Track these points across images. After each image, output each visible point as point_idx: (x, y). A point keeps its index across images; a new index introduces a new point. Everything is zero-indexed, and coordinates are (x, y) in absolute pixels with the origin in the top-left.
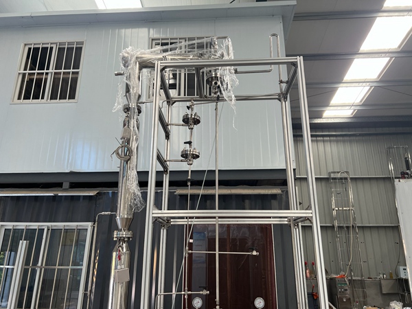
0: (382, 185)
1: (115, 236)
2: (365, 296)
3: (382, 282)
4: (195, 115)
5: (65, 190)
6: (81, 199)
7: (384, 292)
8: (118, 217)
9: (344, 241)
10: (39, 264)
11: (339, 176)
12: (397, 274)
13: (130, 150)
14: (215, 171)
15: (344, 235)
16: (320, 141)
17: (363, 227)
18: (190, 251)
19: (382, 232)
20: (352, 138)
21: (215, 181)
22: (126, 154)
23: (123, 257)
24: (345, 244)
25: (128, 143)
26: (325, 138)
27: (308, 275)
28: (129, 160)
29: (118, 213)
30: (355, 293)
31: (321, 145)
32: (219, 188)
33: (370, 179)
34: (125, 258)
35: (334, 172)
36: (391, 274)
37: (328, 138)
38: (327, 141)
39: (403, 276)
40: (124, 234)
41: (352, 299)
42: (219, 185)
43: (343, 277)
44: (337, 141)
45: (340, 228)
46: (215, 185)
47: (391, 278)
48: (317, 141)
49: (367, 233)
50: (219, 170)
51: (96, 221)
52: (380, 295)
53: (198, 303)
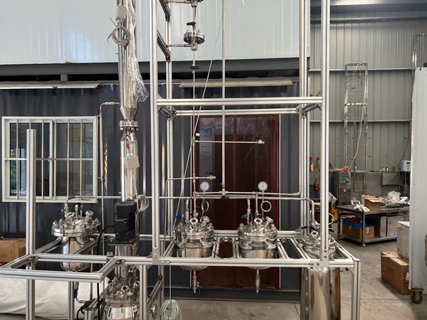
0: (401, 78)
1: (121, 126)
2: (364, 187)
3: (384, 174)
5: (64, 83)
6: (82, 92)
7: (384, 184)
8: (122, 107)
9: (352, 136)
10: (51, 156)
11: (356, 68)
12: (400, 166)
13: (127, 33)
14: (221, 61)
15: (352, 131)
16: (341, 28)
17: (373, 123)
18: (197, 141)
19: (392, 128)
20: (377, 24)
21: (221, 72)
22: (123, 37)
23: (131, 146)
24: (352, 140)
25: (125, 25)
26: (347, 25)
27: (312, 169)
28: (127, 44)
29: (122, 102)
30: (356, 185)
31: (341, 33)
32: (226, 81)
33: (389, 71)
34: (133, 147)
35: (351, 65)
36: (394, 167)
37: (350, 25)
38: (348, 28)
39: (405, 169)
40: (129, 124)
41: (352, 190)
42: (226, 77)
43: (346, 171)
44: (359, 28)
45: (350, 123)
46: (222, 77)
47: (393, 171)
48: (337, 28)
49: (377, 129)
50: (226, 60)
51: (101, 113)
52: (379, 186)
53: (205, 186)
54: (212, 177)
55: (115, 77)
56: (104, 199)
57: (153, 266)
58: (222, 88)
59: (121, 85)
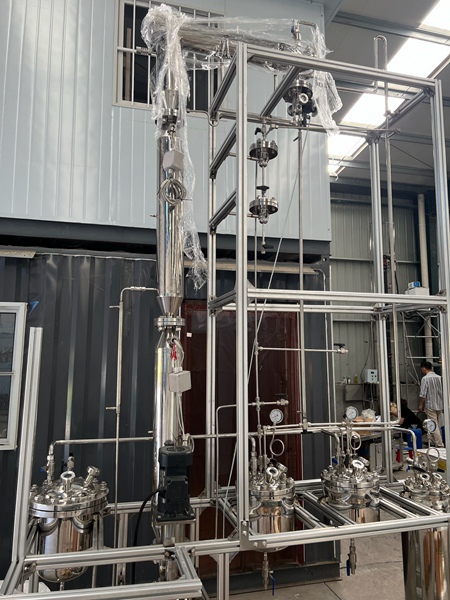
1: (160, 324)
3: (348, 388)
4: (272, 144)
7: (346, 399)
8: (161, 296)
12: (363, 376)
14: (298, 240)
18: (261, 348)
19: (352, 329)
23: (178, 355)
29: (162, 287)
36: (356, 378)
40: (173, 321)
47: (356, 383)
50: (304, 241)
51: (121, 303)
52: (342, 403)
53: (276, 416)
54: (283, 402)
55: (152, 249)
56: (120, 443)
57: (240, 552)
58: (299, 275)
59: (162, 263)
